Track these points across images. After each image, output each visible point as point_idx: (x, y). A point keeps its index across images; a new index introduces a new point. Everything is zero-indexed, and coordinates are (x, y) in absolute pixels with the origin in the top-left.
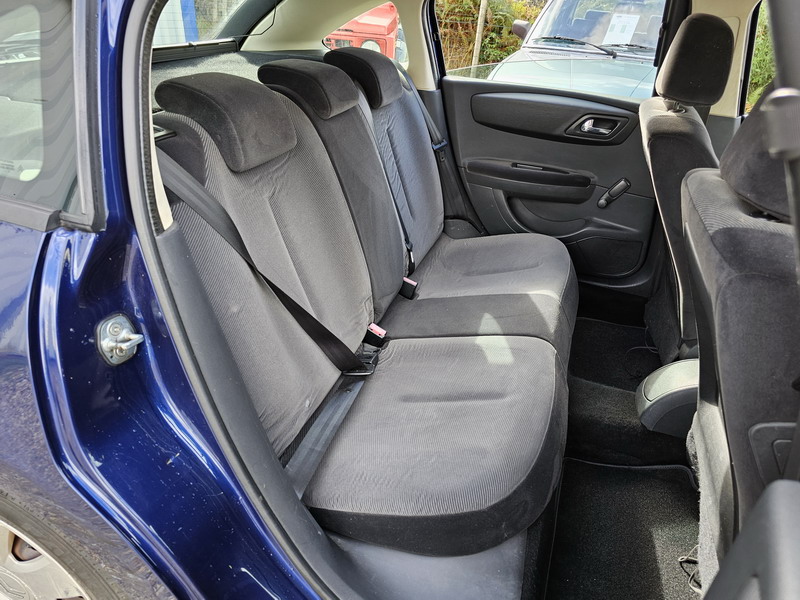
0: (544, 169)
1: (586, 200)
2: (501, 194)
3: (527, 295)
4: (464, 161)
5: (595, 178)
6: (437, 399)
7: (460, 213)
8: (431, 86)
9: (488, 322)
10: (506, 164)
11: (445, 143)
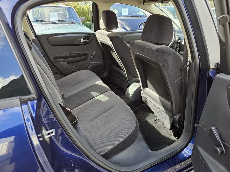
0: (74, 54)
1: (87, 59)
2: (66, 63)
3: (96, 84)
4: (51, 57)
5: (88, 53)
6: (99, 116)
7: (56, 72)
8: (34, 38)
9: (94, 94)
10: (64, 55)
11: (44, 54)
